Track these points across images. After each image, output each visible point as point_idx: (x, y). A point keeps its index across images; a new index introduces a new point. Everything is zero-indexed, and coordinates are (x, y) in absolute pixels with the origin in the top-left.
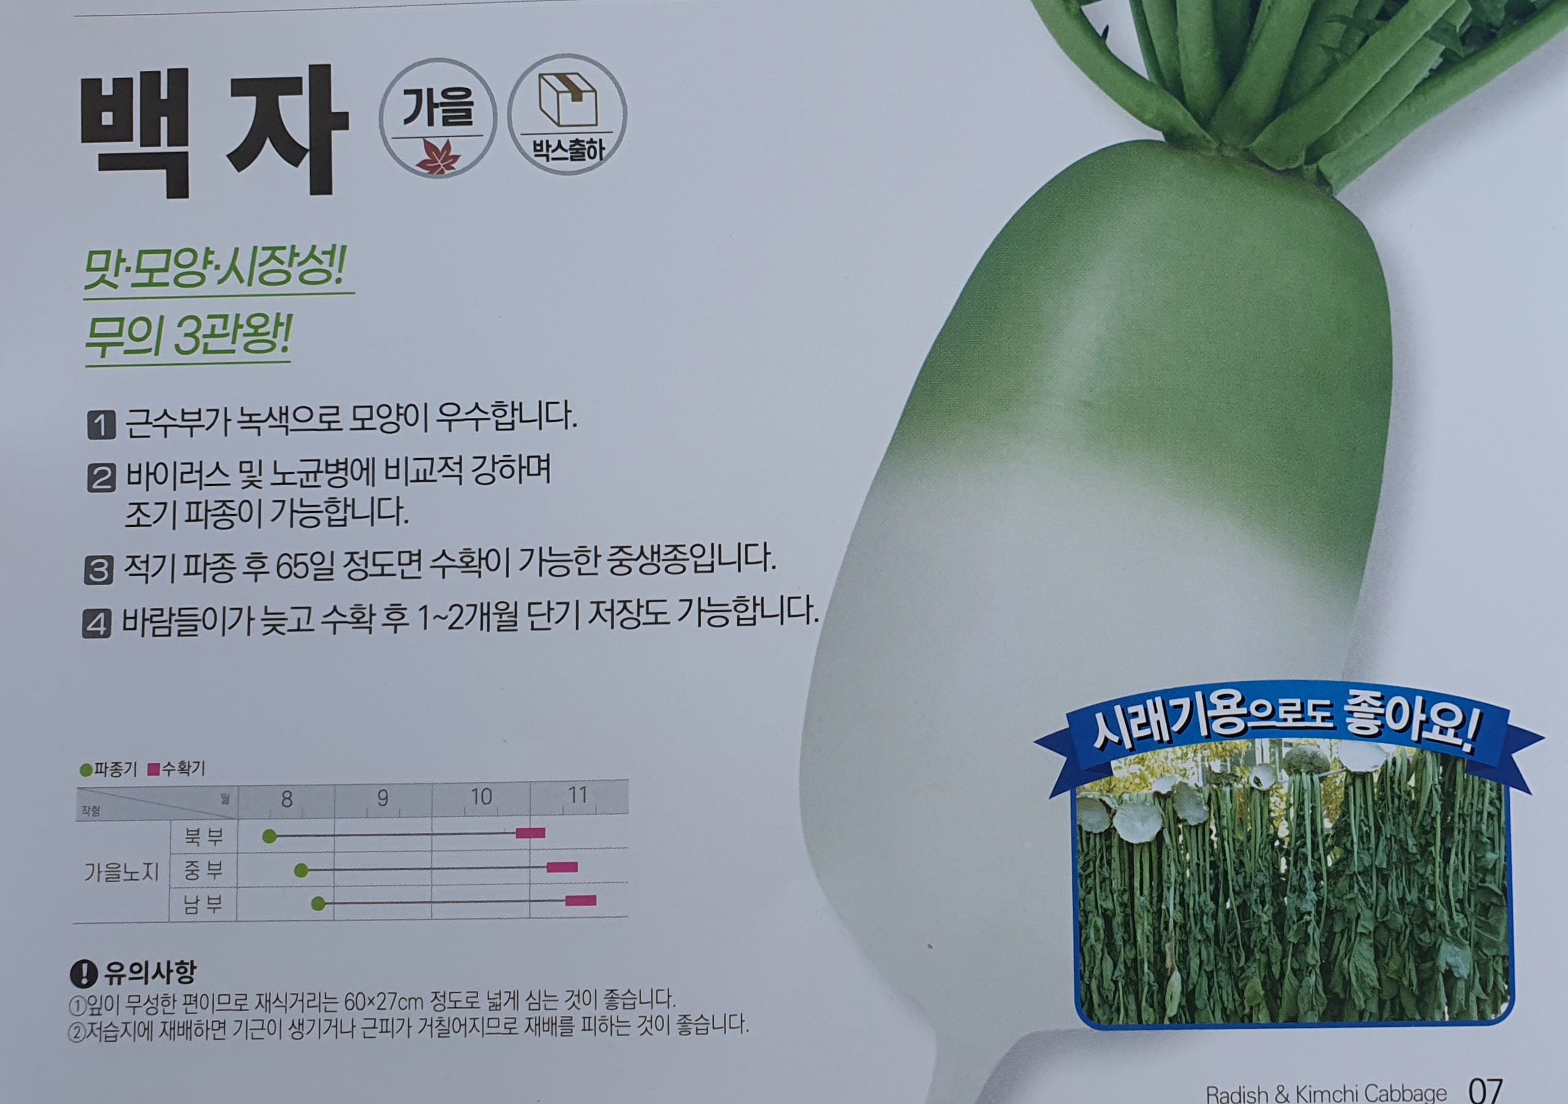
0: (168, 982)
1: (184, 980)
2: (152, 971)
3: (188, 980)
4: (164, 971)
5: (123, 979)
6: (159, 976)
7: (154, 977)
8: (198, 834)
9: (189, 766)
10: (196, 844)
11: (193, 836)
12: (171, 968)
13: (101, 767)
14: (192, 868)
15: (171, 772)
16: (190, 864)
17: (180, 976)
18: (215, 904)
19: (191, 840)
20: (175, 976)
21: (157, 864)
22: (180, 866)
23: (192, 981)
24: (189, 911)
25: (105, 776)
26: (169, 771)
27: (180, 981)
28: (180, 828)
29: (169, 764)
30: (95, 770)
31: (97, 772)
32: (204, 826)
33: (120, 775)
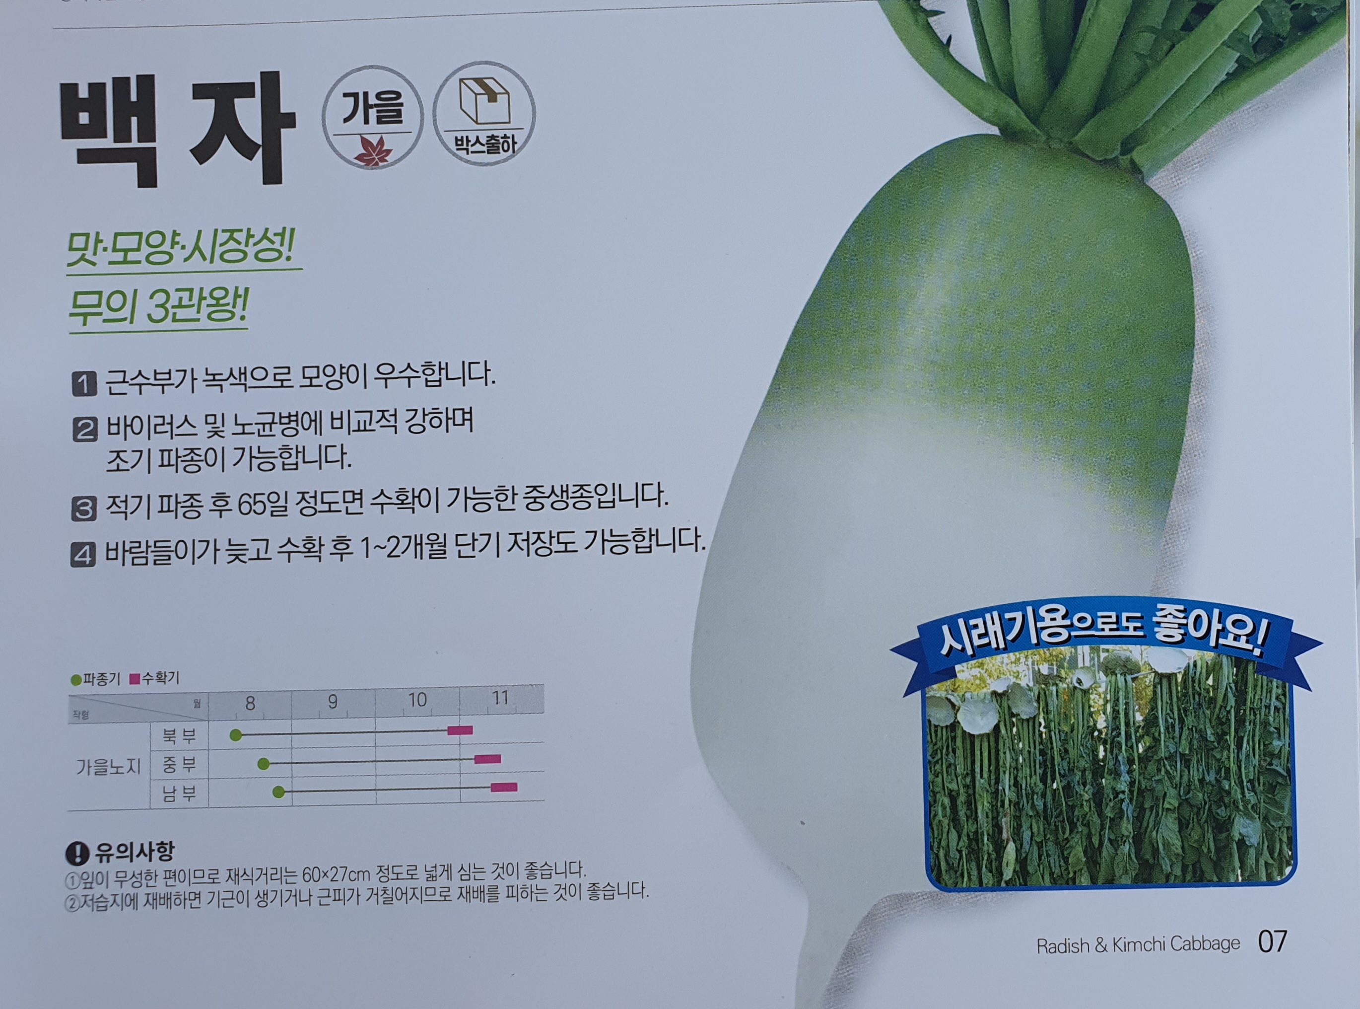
0: (150, 860)
1: (164, 858)
2: (136, 851)
3: (167, 858)
4: (147, 851)
5: (111, 858)
6: (142, 855)
7: (138, 856)
8: (174, 734)
9: (165, 676)
10: (173, 742)
11: (170, 736)
12: (153, 848)
13: (89, 678)
14: (170, 762)
15: (150, 681)
16: (167, 759)
17: (161, 854)
18: (190, 793)
19: (168, 739)
20: (156, 855)
21: (139, 760)
22: (159, 762)
23: (171, 859)
24: (167, 799)
25: (93, 685)
26: (148, 680)
27: (160, 858)
28: (158, 729)
29: (148, 674)
30: (83, 680)
31: (85, 682)
32: (179, 727)
33: (106, 684)
